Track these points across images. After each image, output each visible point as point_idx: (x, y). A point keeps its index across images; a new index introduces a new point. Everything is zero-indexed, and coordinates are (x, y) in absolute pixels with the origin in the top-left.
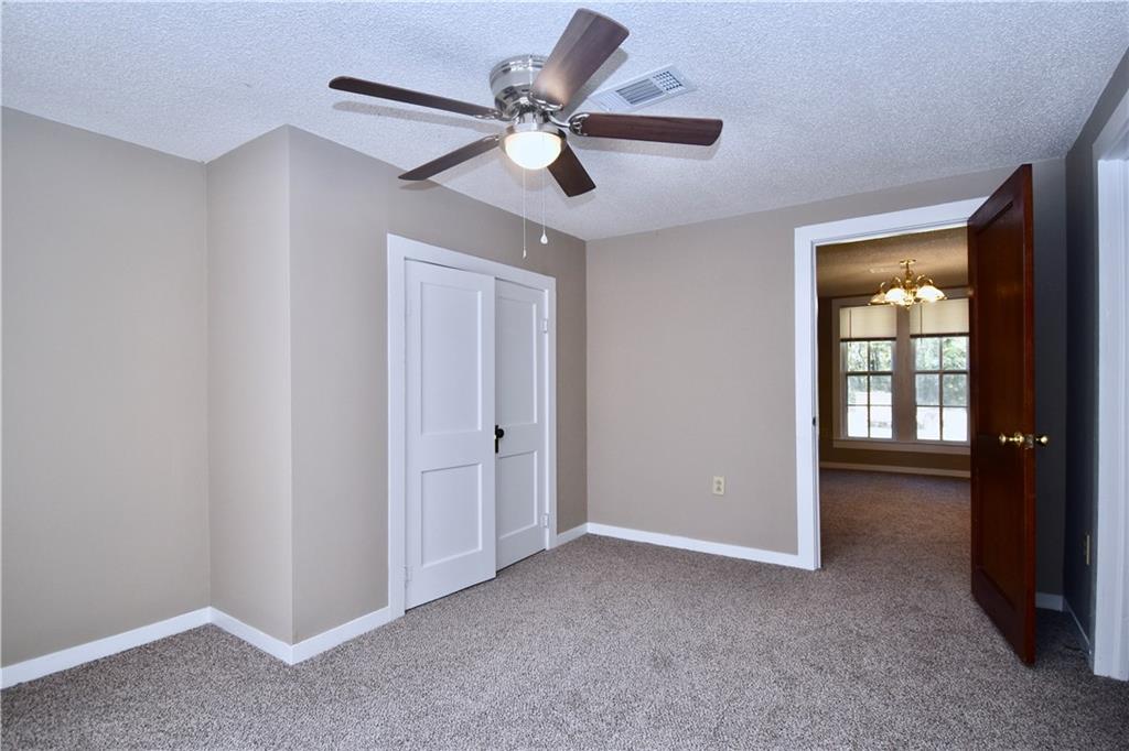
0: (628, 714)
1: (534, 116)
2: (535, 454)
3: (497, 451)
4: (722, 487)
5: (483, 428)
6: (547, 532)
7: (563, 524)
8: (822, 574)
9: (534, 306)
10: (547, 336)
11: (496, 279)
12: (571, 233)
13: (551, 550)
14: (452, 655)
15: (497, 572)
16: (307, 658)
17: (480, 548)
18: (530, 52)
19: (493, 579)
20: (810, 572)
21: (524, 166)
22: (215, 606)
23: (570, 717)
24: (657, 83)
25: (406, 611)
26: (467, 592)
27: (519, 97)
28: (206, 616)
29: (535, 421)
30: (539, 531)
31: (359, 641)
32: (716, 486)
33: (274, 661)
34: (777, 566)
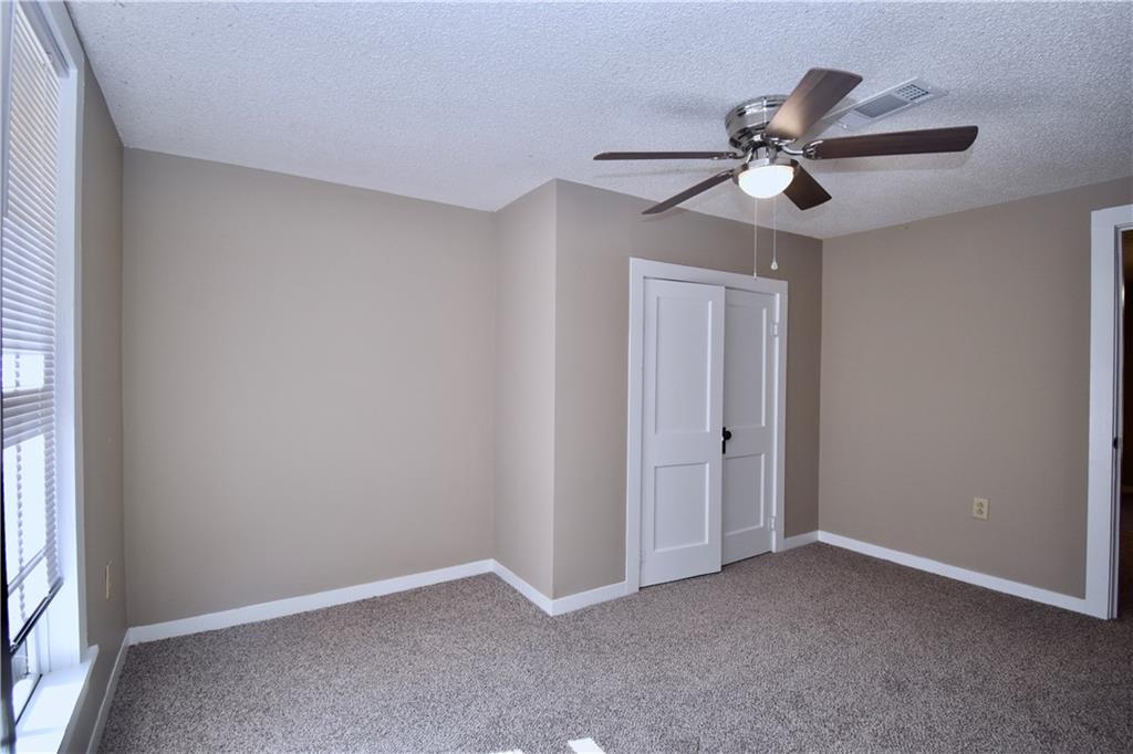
0: (853, 726)
1: (767, 150)
2: (763, 456)
3: (724, 451)
4: (985, 510)
5: (711, 429)
6: (774, 534)
7: (791, 528)
8: (1118, 626)
9: (764, 311)
10: (777, 339)
11: (727, 288)
12: (806, 234)
13: (777, 553)
14: (681, 635)
15: (723, 566)
16: (563, 613)
17: (707, 541)
18: (764, 95)
19: (718, 573)
20: (1100, 621)
21: (756, 196)
22: (496, 559)
23: (791, 714)
24: (900, 96)
25: (640, 588)
26: (694, 581)
27: (752, 136)
28: (488, 565)
29: (763, 424)
30: (765, 532)
31: (602, 606)
32: (976, 508)
33: (538, 610)
34: (1055, 608)
